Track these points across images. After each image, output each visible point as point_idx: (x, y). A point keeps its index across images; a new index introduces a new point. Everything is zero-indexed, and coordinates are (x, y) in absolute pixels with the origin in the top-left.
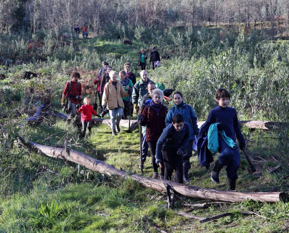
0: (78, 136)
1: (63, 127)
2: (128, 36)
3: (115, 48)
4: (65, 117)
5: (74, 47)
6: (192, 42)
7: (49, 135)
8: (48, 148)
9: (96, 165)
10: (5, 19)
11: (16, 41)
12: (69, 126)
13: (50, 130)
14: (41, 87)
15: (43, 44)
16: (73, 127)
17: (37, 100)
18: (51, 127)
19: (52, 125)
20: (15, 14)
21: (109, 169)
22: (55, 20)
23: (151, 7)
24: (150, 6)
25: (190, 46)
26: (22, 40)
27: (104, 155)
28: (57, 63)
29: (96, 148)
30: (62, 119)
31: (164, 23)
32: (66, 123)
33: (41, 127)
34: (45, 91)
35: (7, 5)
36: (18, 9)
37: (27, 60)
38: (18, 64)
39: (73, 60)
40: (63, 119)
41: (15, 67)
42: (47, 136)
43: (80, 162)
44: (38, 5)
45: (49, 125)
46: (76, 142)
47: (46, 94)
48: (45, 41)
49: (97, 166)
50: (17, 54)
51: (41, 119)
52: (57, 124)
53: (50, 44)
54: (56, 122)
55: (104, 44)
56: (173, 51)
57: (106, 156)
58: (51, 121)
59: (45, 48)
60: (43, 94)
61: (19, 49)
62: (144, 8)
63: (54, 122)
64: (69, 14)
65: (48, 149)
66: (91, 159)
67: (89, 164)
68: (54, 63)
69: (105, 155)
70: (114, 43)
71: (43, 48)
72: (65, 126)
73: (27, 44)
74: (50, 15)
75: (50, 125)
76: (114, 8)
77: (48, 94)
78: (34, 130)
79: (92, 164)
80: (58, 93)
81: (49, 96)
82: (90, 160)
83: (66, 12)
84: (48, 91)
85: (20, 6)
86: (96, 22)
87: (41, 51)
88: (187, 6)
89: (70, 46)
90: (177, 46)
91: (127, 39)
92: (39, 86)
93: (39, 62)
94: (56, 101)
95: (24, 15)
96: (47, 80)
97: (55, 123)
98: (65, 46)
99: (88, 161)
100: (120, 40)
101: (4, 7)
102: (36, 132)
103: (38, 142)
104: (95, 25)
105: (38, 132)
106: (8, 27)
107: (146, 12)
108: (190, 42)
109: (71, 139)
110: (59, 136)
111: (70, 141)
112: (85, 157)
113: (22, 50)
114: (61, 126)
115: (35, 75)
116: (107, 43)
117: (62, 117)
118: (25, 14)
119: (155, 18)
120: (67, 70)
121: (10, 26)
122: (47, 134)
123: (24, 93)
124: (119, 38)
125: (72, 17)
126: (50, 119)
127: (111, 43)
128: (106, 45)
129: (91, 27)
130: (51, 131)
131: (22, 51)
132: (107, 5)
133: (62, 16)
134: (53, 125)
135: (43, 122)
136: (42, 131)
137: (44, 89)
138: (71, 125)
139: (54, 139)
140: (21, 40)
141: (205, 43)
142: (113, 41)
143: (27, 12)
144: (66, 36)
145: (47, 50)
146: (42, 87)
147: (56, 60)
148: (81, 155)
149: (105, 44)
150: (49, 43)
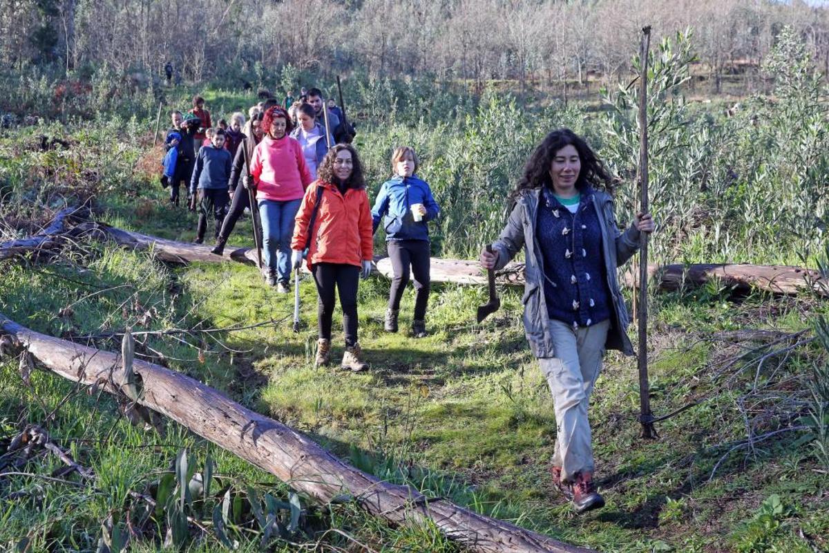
0: (172, 302)
1: (125, 271)
2: (266, 83)
3: (241, 104)
4: (131, 240)
5: (156, 96)
6: (397, 99)
7: (79, 294)
8: (60, 349)
9: (255, 437)
10: (16, 47)
11: (29, 80)
12: (143, 267)
13: (82, 276)
14: (73, 166)
15: (89, 88)
16: (153, 269)
17: (56, 194)
18: (85, 268)
19: (88, 262)
20: (36, 39)
21: (312, 462)
22: (116, 54)
23: (305, 39)
24: (302, 38)
25: (394, 106)
26: (43, 77)
27: (255, 364)
28: (118, 125)
29: (228, 340)
30: (120, 244)
31: (328, 71)
32: (133, 257)
33: (56, 268)
34: (82, 175)
35: (20, 20)
36: (42, 29)
37: (52, 116)
38: (30, 125)
39: (152, 119)
40: (125, 246)
41: (22, 129)
42: (70, 295)
43: (184, 416)
44: (84, 25)
45: (80, 262)
46: (165, 321)
47: (84, 183)
48: (93, 81)
49: (260, 443)
50: (30, 105)
51: (57, 245)
52: (105, 259)
53: (104, 87)
54: (103, 255)
55: (217, 96)
56: (361, 115)
57: (263, 368)
58: (89, 249)
59: (93, 95)
60: (76, 184)
61: (35, 95)
62: (292, 40)
63: (99, 255)
64: (145, 44)
65: (63, 353)
66: (231, 406)
67: (223, 431)
68: (111, 124)
69: (258, 365)
70: (240, 96)
71: (89, 96)
72: (129, 267)
73: (55, 87)
74: (108, 44)
75: (84, 261)
76: (232, 39)
77: (91, 183)
78: (31, 276)
79: (234, 432)
80: (116, 182)
81: (93, 189)
82: (226, 416)
83: (140, 39)
84: (89, 176)
85: (48, 24)
86: (199, 61)
87: (83, 102)
88: (369, 45)
89: (147, 92)
90: (367, 106)
91: (265, 89)
92: (66, 163)
93: (77, 122)
94: (110, 200)
95: (54, 43)
96: (90, 155)
97: (98, 257)
98: (136, 94)
99: (216, 417)
100: (251, 90)
101: (13, 23)
102: (36, 283)
103: (37, 317)
104: (197, 67)
105: (42, 282)
106: (21, 62)
107: (295, 47)
108: (394, 99)
109: (148, 314)
110: (109, 299)
111: (143, 320)
112: (205, 398)
113: (41, 96)
114: (117, 265)
115: (66, 145)
116: (223, 94)
117: (123, 241)
118: (57, 40)
119: (312, 60)
120: (140, 139)
121: (26, 62)
122: (73, 290)
123: (19, 176)
124: (247, 86)
125: (151, 49)
126: (86, 244)
127: (232, 96)
128: (221, 99)
129: (188, 70)
130: (87, 282)
131: (41, 100)
132: (220, 33)
133: (131, 46)
134: (91, 264)
135: (59, 252)
136: (56, 282)
137: (80, 171)
138: (149, 264)
139: (93, 306)
140: (39, 79)
141: (424, 100)
142: (237, 92)
143: (61, 37)
144: (140, 79)
145: (96, 101)
146: (75, 165)
147: (115, 118)
148: (188, 388)
149: (219, 96)
150: (101, 86)
